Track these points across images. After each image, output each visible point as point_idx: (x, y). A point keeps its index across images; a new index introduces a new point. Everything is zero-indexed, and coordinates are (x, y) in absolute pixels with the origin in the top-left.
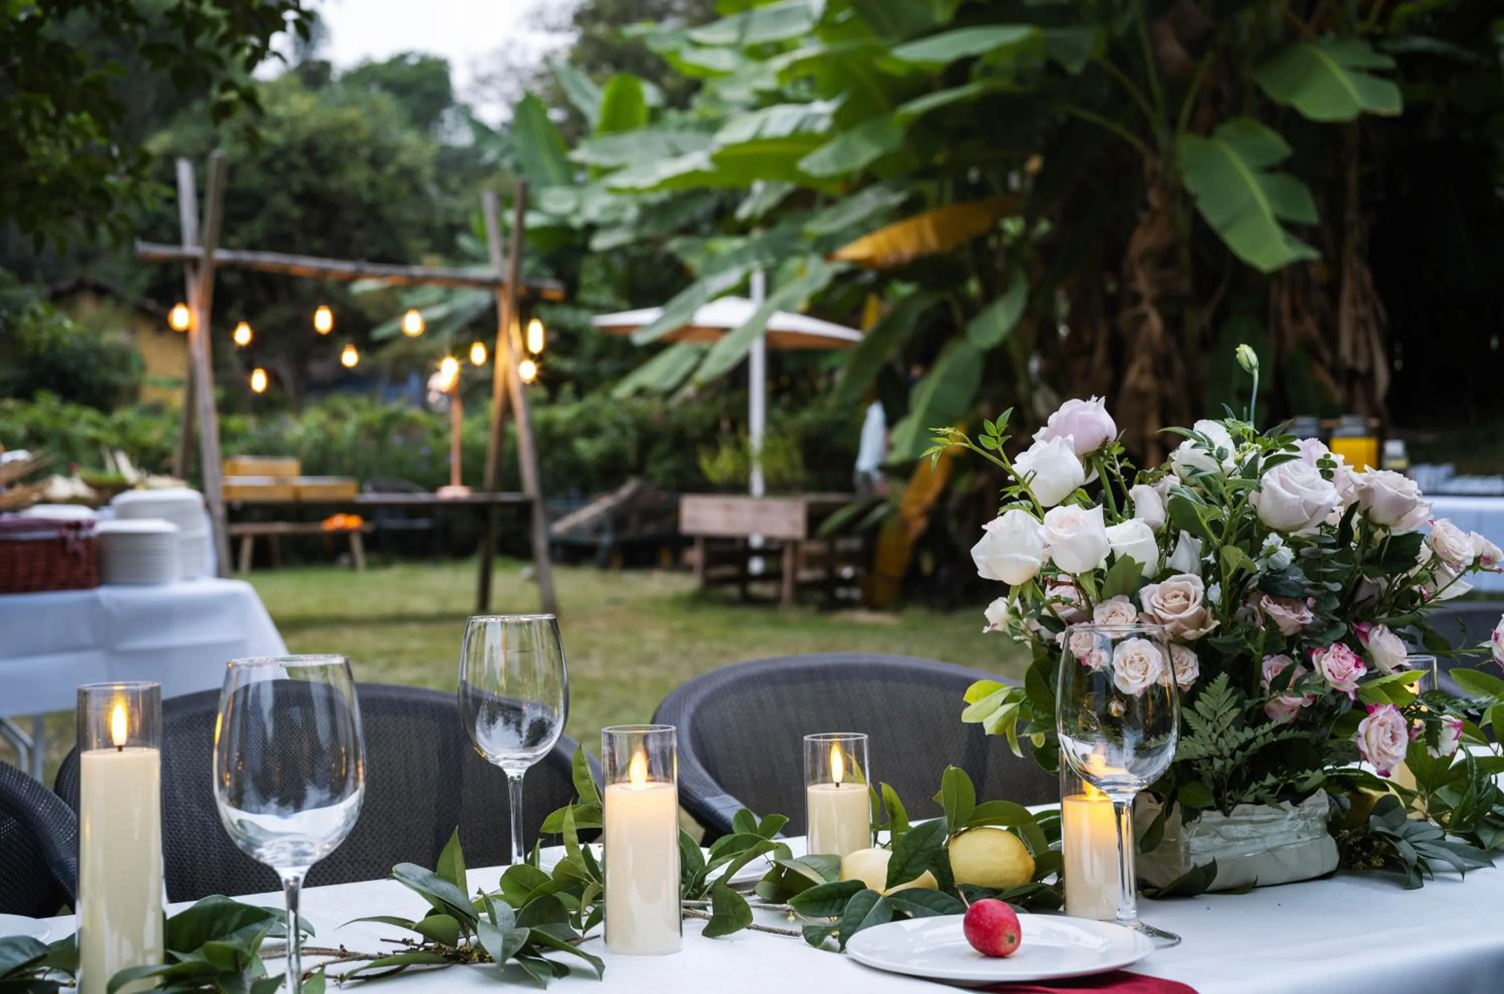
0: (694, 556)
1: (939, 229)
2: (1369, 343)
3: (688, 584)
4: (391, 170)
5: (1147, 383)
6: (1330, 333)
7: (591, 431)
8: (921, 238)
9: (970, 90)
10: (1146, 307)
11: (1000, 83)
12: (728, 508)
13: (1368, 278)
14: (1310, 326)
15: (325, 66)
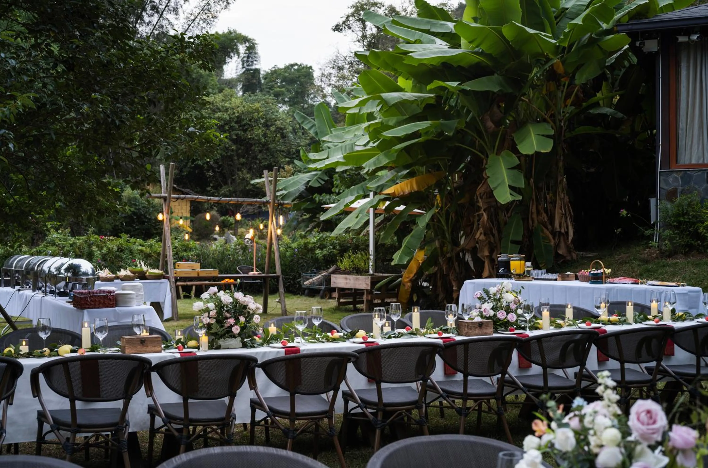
0: (335, 295)
1: (417, 183)
2: (566, 222)
3: (333, 303)
4: (273, 129)
5: (482, 237)
6: (552, 219)
7: (322, 247)
8: (412, 187)
9: (421, 139)
10: (482, 211)
11: (430, 137)
12: (346, 279)
13: (567, 199)
14: (544, 217)
15: (257, 71)
